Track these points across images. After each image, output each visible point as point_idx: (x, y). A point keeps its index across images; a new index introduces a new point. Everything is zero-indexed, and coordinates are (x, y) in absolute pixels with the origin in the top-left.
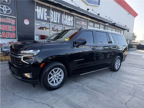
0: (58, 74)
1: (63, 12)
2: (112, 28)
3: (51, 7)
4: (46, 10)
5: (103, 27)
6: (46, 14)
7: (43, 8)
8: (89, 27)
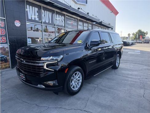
1: (54, 11)
3: (42, 6)
4: (37, 9)
5: (91, 26)
6: (37, 14)
7: (33, 8)
8: (79, 26)
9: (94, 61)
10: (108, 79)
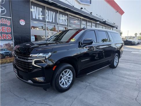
0: (67, 75)
1: (58, 11)
2: (102, 25)
3: (46, 6)
5: (95, 25)
7: (38, 8)
9: (87, 60)
10: (103, 78)
